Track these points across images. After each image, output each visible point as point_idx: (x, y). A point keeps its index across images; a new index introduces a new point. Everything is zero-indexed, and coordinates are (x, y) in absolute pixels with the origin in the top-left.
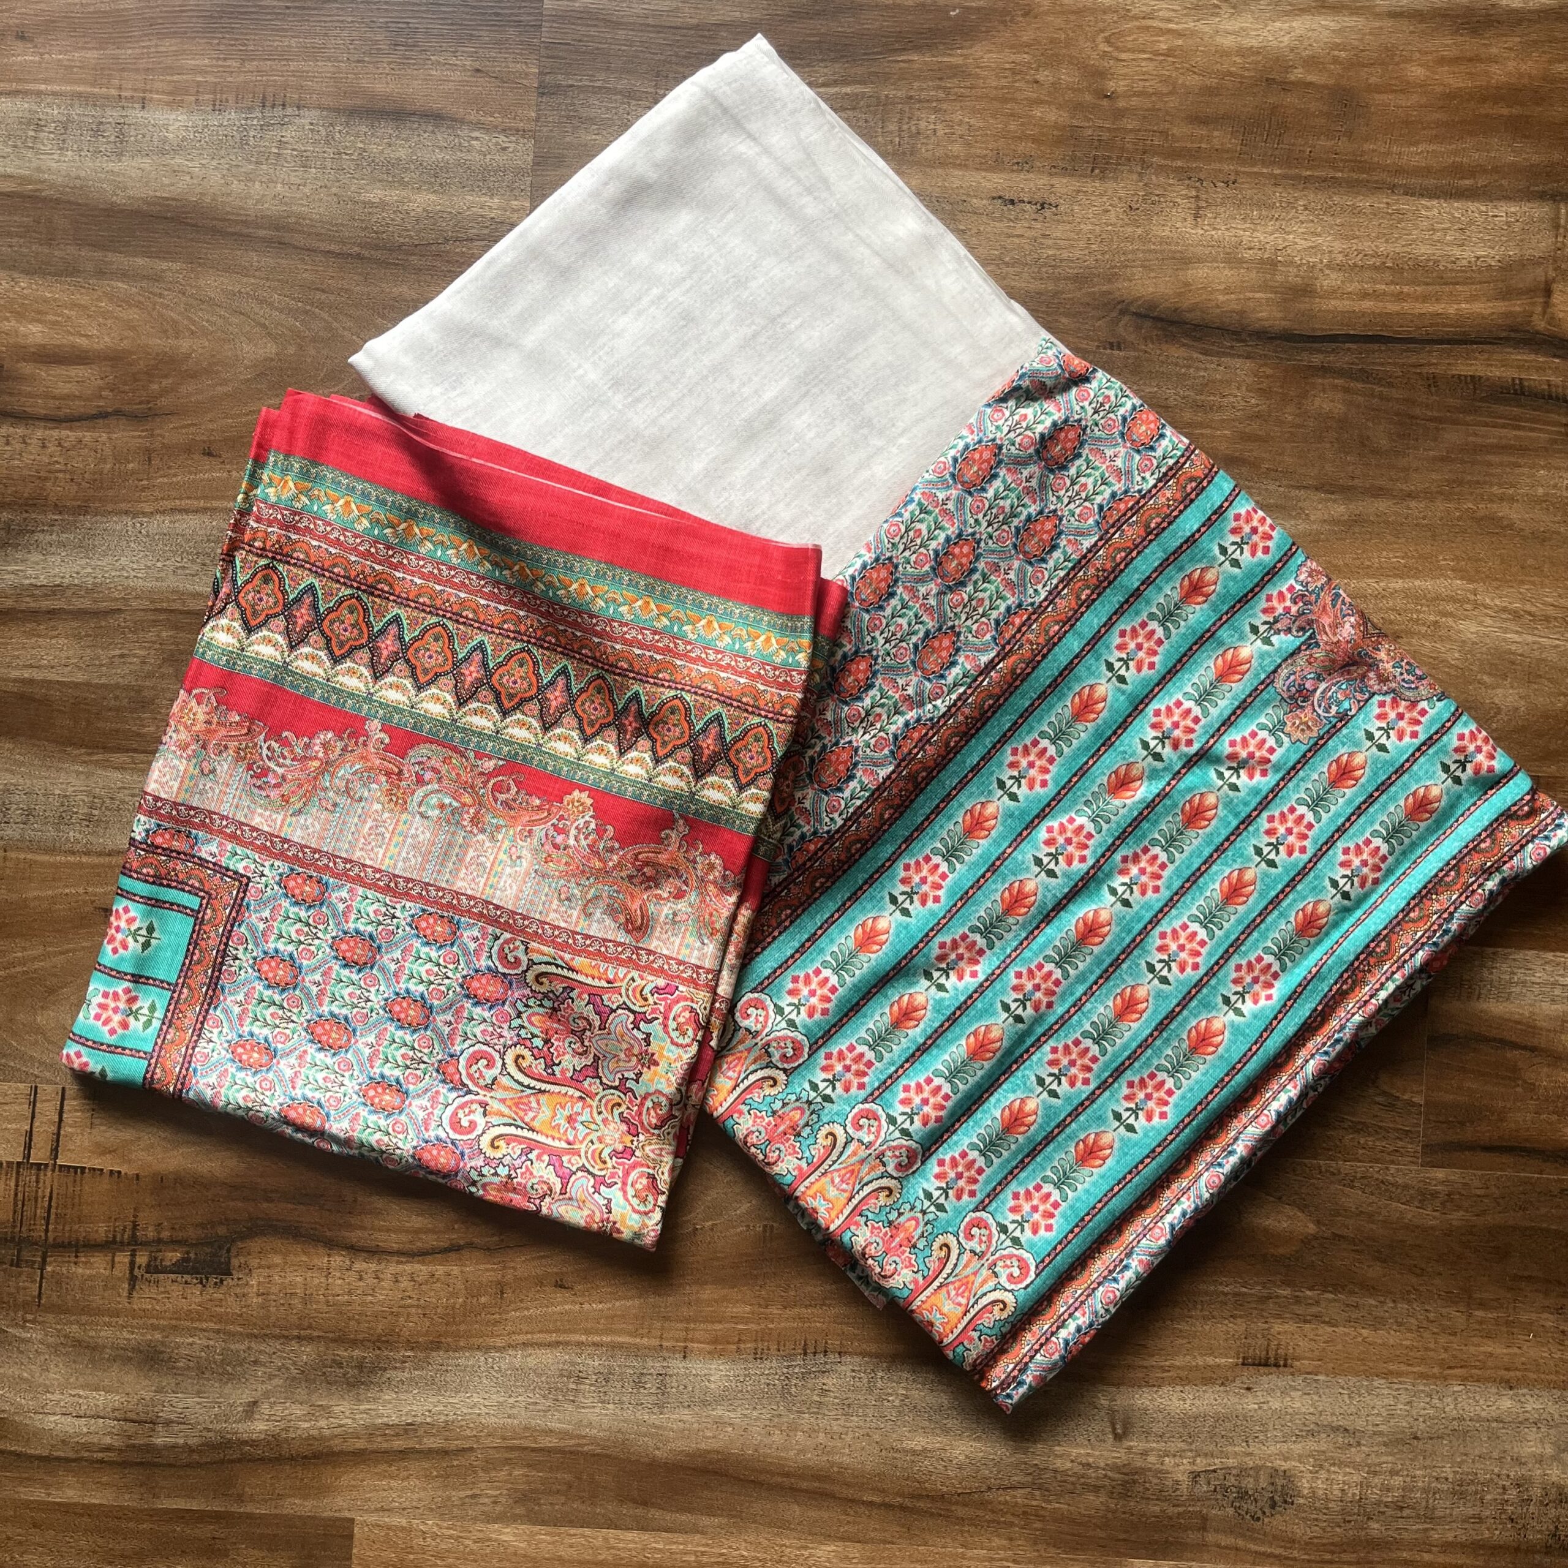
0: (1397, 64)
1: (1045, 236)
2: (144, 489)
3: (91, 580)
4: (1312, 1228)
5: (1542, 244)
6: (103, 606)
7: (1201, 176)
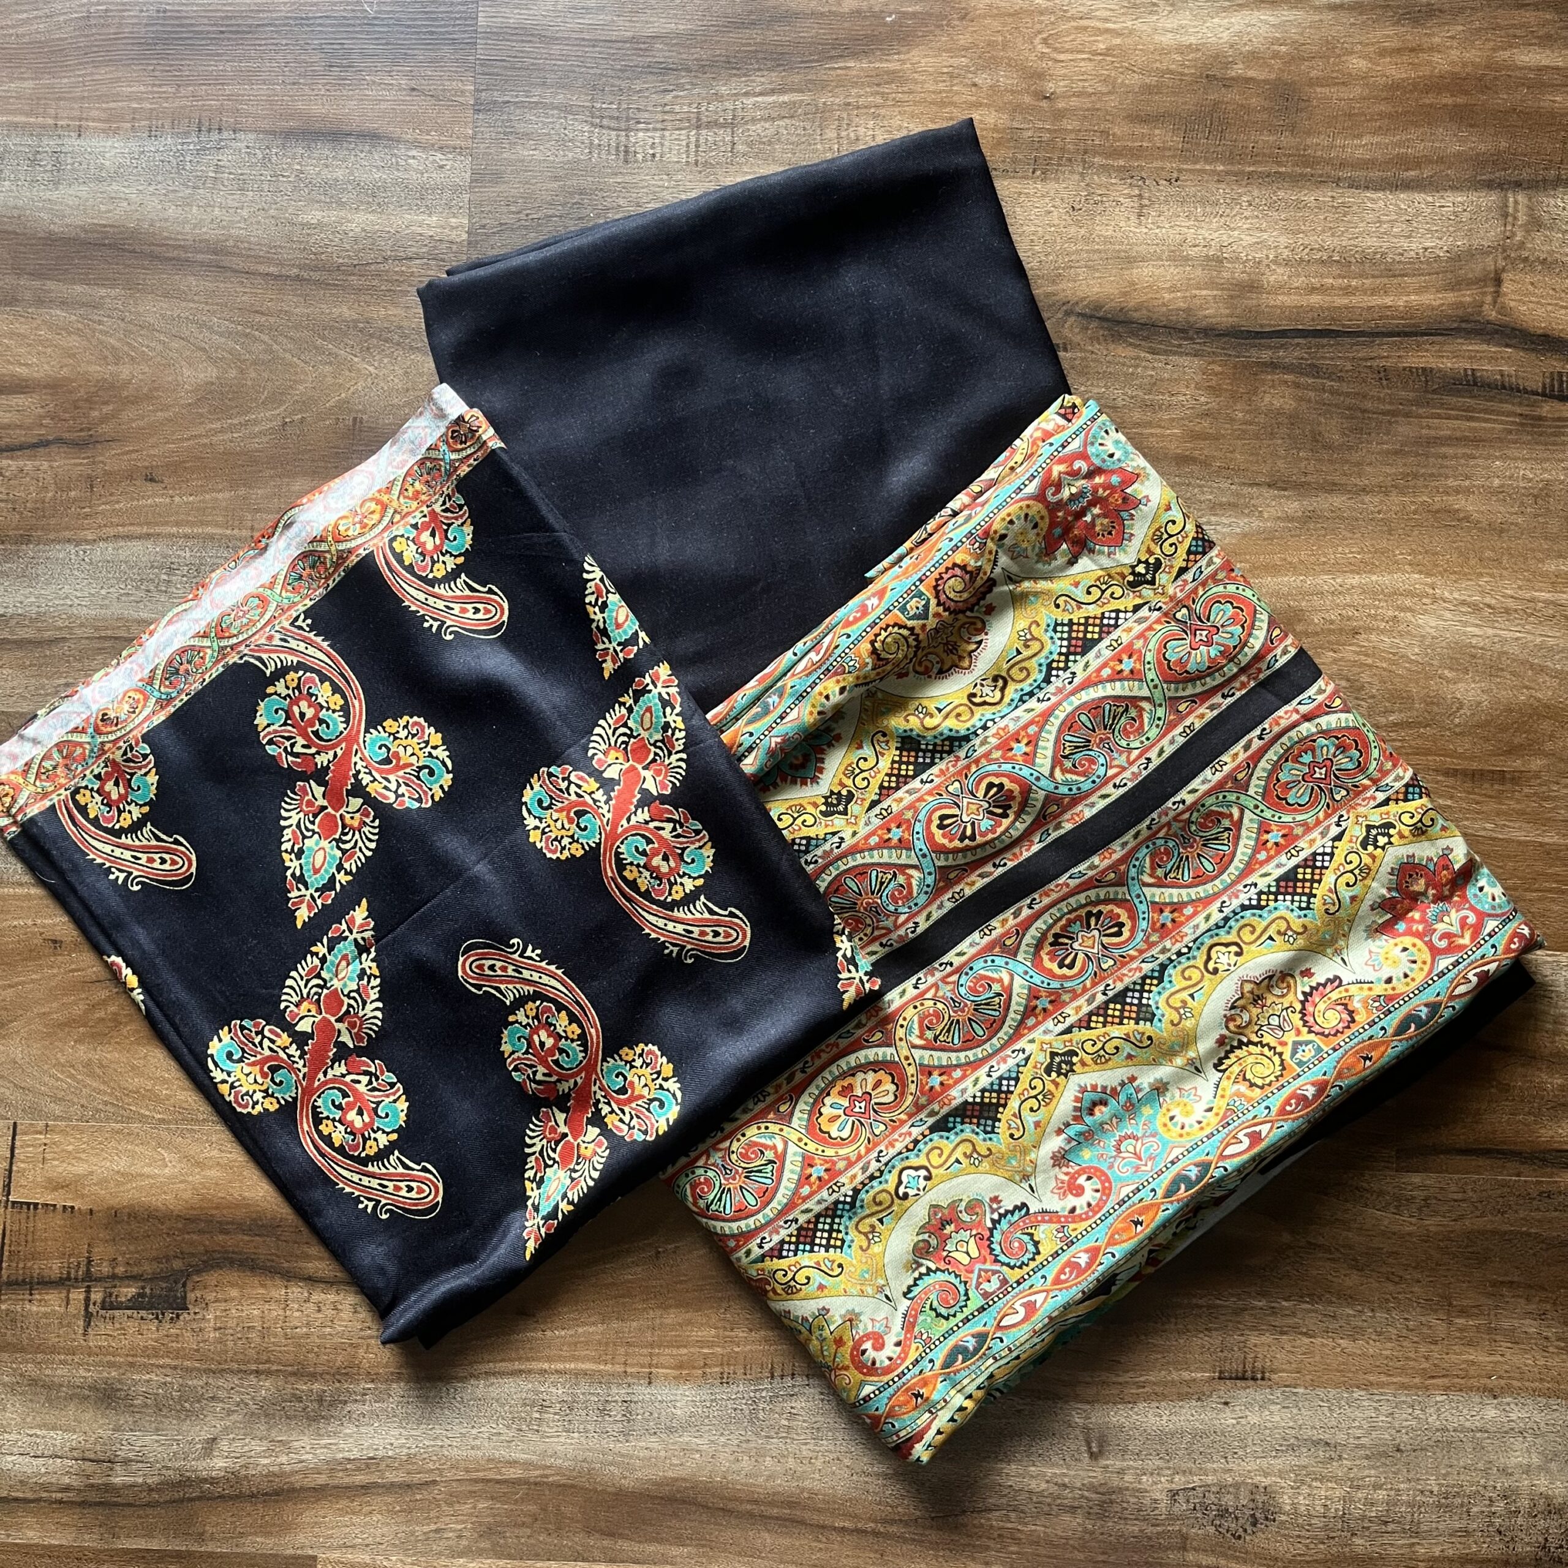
0: (1339, 56)
2: (87, 516)
3: (35, 609)
4: (1286, 1237)
5: (1490, 233)
6: (47, 635)
7: (1144, 175)
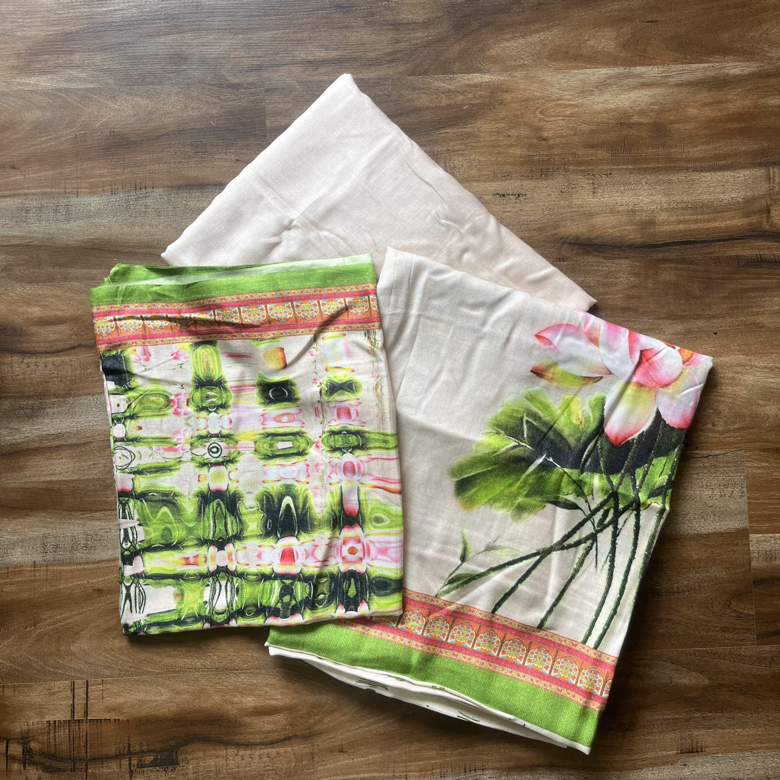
0: (683, 108)
1: (521, 210)
2: (96, 381)
4: (707, 682)
5: (763, 188)
6: (82, 441)
7: (594, 173)
